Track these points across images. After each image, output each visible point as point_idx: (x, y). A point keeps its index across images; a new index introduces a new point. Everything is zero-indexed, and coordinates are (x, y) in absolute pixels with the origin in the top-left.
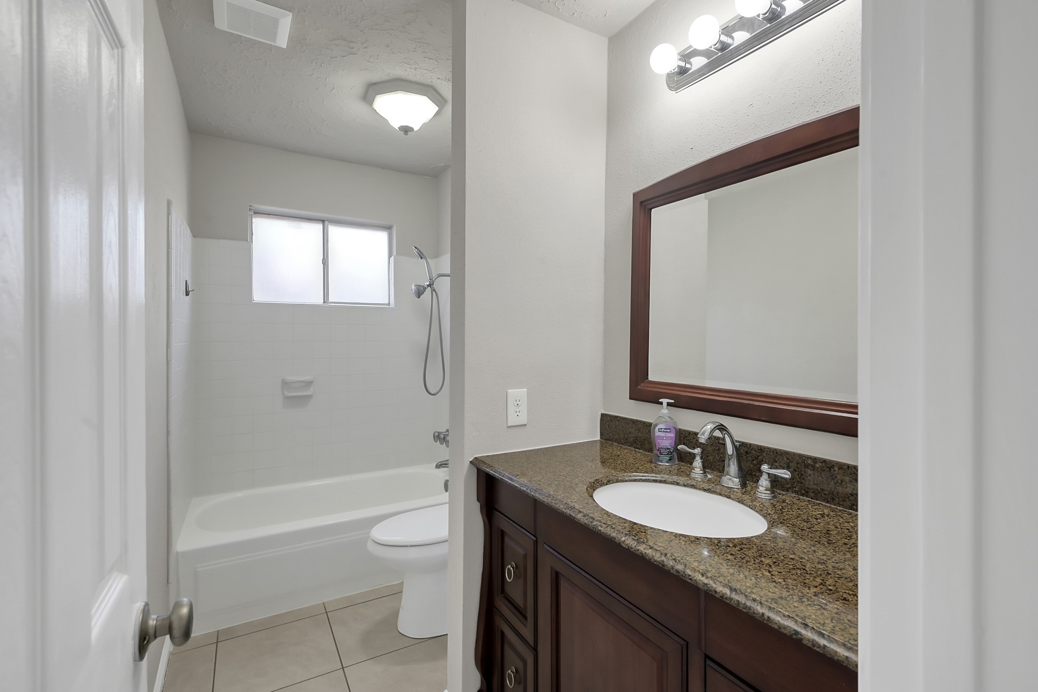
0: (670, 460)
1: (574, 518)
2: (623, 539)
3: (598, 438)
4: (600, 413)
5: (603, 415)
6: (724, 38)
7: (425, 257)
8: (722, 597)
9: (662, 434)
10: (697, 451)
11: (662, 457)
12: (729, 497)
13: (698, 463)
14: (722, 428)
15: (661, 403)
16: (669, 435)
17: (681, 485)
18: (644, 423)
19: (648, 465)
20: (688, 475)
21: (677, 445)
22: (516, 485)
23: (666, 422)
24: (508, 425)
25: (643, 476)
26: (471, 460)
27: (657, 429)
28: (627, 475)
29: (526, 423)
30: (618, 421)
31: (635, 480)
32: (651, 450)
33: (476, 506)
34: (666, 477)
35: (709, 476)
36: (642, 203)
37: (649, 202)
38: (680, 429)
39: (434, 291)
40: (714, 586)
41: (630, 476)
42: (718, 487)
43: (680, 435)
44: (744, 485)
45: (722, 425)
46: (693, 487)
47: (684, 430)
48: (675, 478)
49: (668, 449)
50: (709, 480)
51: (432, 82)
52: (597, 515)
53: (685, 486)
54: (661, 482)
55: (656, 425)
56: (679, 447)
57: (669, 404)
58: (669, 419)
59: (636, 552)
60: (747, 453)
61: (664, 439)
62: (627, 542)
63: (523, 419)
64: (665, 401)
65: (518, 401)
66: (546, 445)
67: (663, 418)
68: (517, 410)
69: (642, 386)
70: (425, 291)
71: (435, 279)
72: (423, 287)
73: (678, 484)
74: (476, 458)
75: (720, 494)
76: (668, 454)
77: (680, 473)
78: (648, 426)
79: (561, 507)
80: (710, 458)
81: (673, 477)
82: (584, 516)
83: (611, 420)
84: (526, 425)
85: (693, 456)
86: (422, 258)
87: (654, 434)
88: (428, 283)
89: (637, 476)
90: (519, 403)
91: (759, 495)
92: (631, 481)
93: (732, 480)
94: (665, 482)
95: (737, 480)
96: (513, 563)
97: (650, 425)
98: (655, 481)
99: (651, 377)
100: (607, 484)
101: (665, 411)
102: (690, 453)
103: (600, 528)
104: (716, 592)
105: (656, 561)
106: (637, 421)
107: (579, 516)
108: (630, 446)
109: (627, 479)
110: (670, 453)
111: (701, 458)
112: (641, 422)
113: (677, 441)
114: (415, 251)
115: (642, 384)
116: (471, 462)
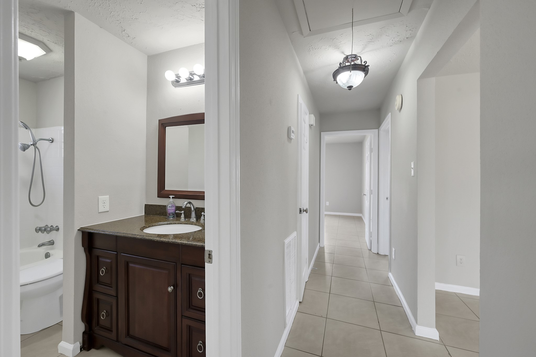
0: (173, 217)
1: (136, 237)
2: (155, 239)
3: (144, 214)
4: (144, 204)
5: (145, 205)
6: (190, 76)
7: (29, 128)
8: (185, 244)
9: (170, 208)
10: (183, 212)
11: (170, 216)
12: (192, 224)
13: (183, 216)
14: (190, 203)
15: (170, 198)
16: (173, 208)
17: (177, 224)
18: (163, 206)
19: (165, 220)
20: (179, 221)
21: (175, 211)
22: (107, 233)
23: (172, 204)
24: (99, 212)
25: (163, 223)
26: (78, 229)
27: (168, 207)
28: (156, 224)
29: (109, 210)
30: (153, 206)
31: (160, 225)
32: (166, 215)
33: (82, 250)
34: (171, 222)
35: (186, 220)
36: (162, 124)
37: (165, 124)
38: (177, 206)
39: (37, 148)
40: (183, 242)
41: (158, 224)
42: (189, 222)
43: (177, 208)
44: (197, 220)
45: (190, 202)
46: (181, 224)
47: (178, 206)
48: (175, 222)
49: (172, 213)
50: (187, 221)
51: (43, 40)
52: (144, 235)
53: (178, 224)
54: (169, 224)
55: (168, 206)
56: (176, 212)
57: (173, 198)
58: (173, 203)
59: (160, 241)
60: (198, 210)
61: (171, 210)
62: (157, 239)
63: (107, 209)
64: (171, 197)
65: (104, 201)
66: (119, 219)
67: (171, 202)
68: (104, 205)
69: (162, 192)
70: (29, 147)
71: (37, 141)
72: (28, 145)
73: (176, 224)
74: (81, 228)
75: (190, 224)
76: (172, 215)
77: (177, 220)
78: (165, 207)
79: (130, 236)
80: (187, 214)
81: (174, 222)
82: (140, 236)
83: (150, 206)
84: (108, 211)
85: (181, 214)
86: (26, 129)
87: (167, 208)
88: (32, 143)
89: (161, 223)
90: (105, 202)
91: (201, 222)
92: (158, 225)
93: (193, 219)
94: (171, 224)
95: (195, 219)
96: (104, 267)
97: (165, 206)
98: (167, 224)
99: (166, 189)
100: (148, 227)
101: (171, 200)
102: (181, 213)
103: (146, 238)
104: (184, 243)
105: (166, 241)
106: (161, 205)
107: (138, 237)
108: (158, 215)
109: (156, 225)
110: (173, 214)
111: (184, 214)
112: (162, 205)
113: (176, 210)
114: (21, 124)
115: (162, 191)
116: (78, 230)
